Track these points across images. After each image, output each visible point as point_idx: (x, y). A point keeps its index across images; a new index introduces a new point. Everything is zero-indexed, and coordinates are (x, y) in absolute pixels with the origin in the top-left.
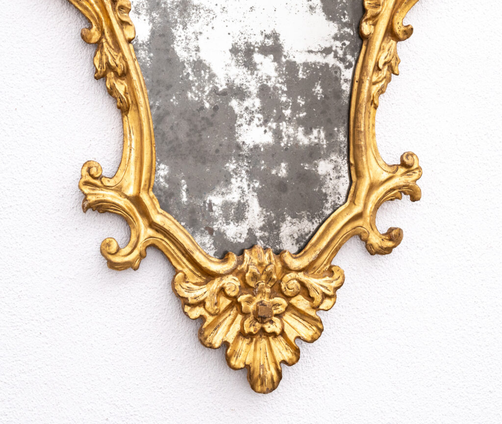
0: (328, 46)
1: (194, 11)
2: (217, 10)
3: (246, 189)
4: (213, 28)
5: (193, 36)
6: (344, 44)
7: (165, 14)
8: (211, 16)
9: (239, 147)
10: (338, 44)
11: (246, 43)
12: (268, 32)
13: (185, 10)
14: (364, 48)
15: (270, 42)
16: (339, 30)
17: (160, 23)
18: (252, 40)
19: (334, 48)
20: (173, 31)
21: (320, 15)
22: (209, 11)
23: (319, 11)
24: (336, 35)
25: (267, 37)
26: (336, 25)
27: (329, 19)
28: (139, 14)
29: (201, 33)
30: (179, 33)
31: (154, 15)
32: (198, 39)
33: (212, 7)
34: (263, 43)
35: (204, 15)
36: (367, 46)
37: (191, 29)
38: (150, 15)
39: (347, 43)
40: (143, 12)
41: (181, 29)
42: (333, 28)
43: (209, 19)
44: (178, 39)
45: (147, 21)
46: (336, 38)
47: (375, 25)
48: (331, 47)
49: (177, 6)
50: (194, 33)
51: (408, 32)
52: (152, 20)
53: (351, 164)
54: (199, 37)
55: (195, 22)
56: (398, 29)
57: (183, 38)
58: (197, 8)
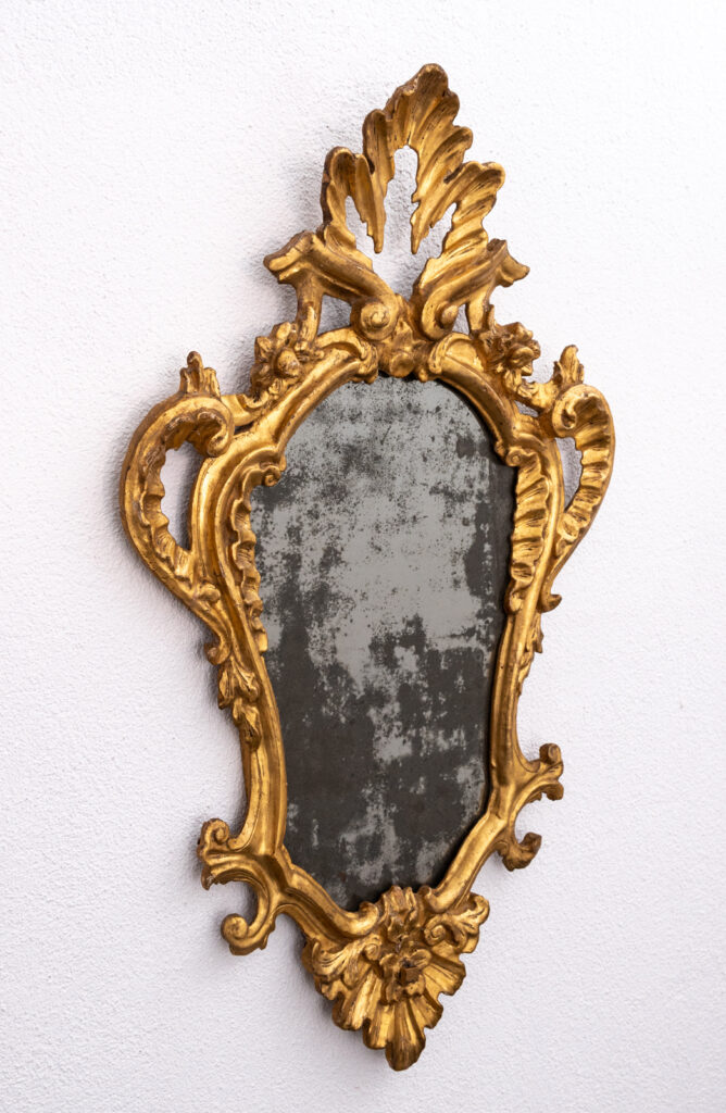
0: (471, 626)
1: (331, 602)
2: (357, 597)
3: (382, 817)
4: (351, 621)
5: (330, 634)
6: (487, 622)
7: (298, 610)
8: (350, 606)
9: (376, 767)
10: (481, 622)
11: (387, 634)
12: (411, 618)
13: (322, 603)
14: (509, 625)
15: (412, 630)
16: (483, 605)
17: (292, 622)
18: (393, 631)
19: (477, 628)
20: (308, 630)
21: (464, 590)
22: (348, 599)
23: (463, 584)
24: (480, 611)
25: (409, 624)
26: (480, 600)
27: (473, 593)
28: (269, 613)
29: (338, 629)
30: (314, 633)
31: (287, 612)
32: (334, 638)
33: (352, 594)
34: (404, 631)
35: (343, 606)
36: (514, 622)
37: (327, 625)
38: (283, 614)
39: (490, 620)
40: (274, 610)
41: (316, 628)
42: (476, 604)
43: (347, 610)
44: (313, 639)
45: (278, 622)
46: (479, 616)
47: (523, 597)
48: (474, 628)
49: (313, 597)
50: (331, 630)
51: (556, 601)
52: (283, 621)
53: (493, 767)
54: (336, 634)
55: (332, 617)
56: (546, 600)
57: (319, 638)
58: (335, 597)
